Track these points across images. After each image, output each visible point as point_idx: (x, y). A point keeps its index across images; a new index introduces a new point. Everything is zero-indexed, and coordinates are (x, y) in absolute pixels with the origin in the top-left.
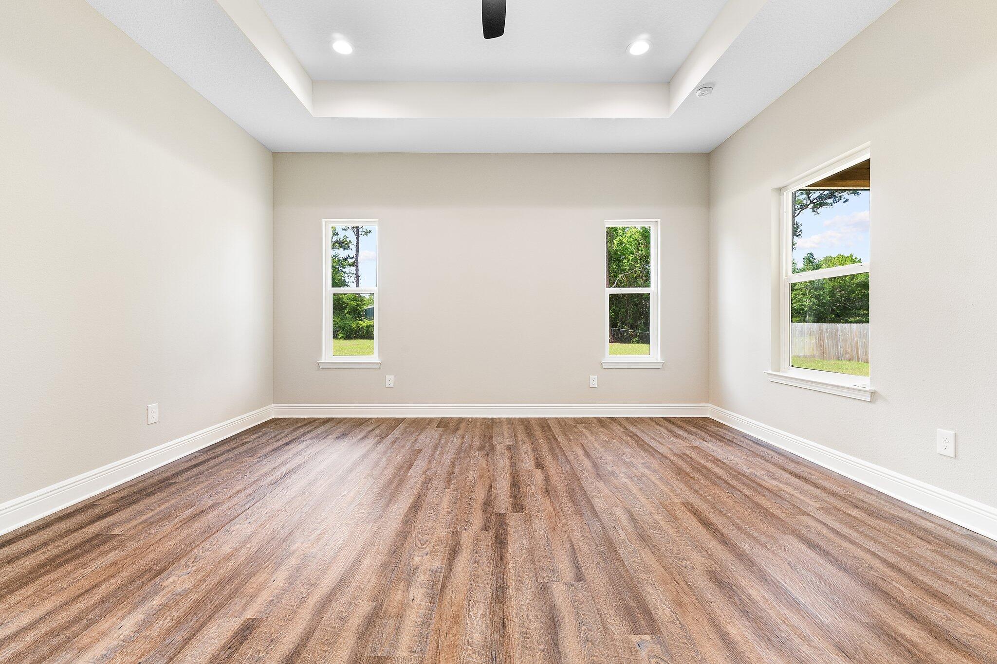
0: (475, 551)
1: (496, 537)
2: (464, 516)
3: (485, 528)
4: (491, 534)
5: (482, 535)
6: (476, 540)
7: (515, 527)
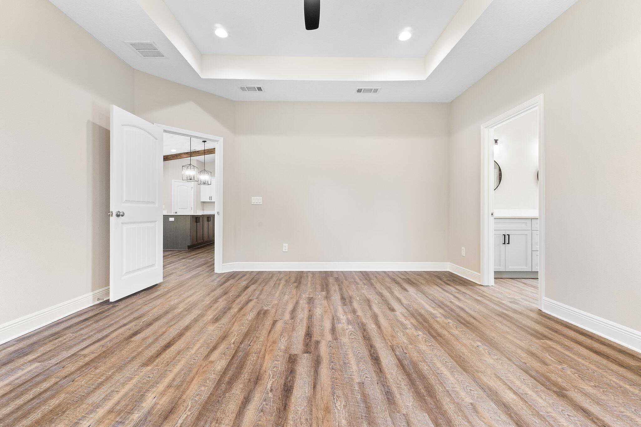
0: (323, 331)
1: (311, 337)
2: (333, 351)
3: (318, 342)
4: (314, 339)
5: (319, 338)
6: (322, 335)
7: (298, 343)
